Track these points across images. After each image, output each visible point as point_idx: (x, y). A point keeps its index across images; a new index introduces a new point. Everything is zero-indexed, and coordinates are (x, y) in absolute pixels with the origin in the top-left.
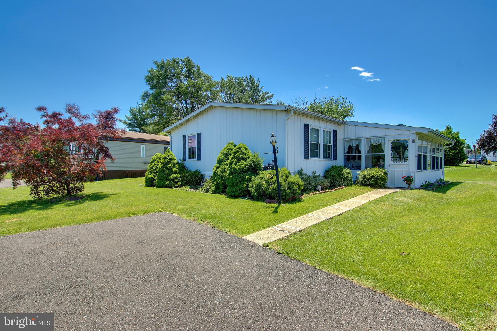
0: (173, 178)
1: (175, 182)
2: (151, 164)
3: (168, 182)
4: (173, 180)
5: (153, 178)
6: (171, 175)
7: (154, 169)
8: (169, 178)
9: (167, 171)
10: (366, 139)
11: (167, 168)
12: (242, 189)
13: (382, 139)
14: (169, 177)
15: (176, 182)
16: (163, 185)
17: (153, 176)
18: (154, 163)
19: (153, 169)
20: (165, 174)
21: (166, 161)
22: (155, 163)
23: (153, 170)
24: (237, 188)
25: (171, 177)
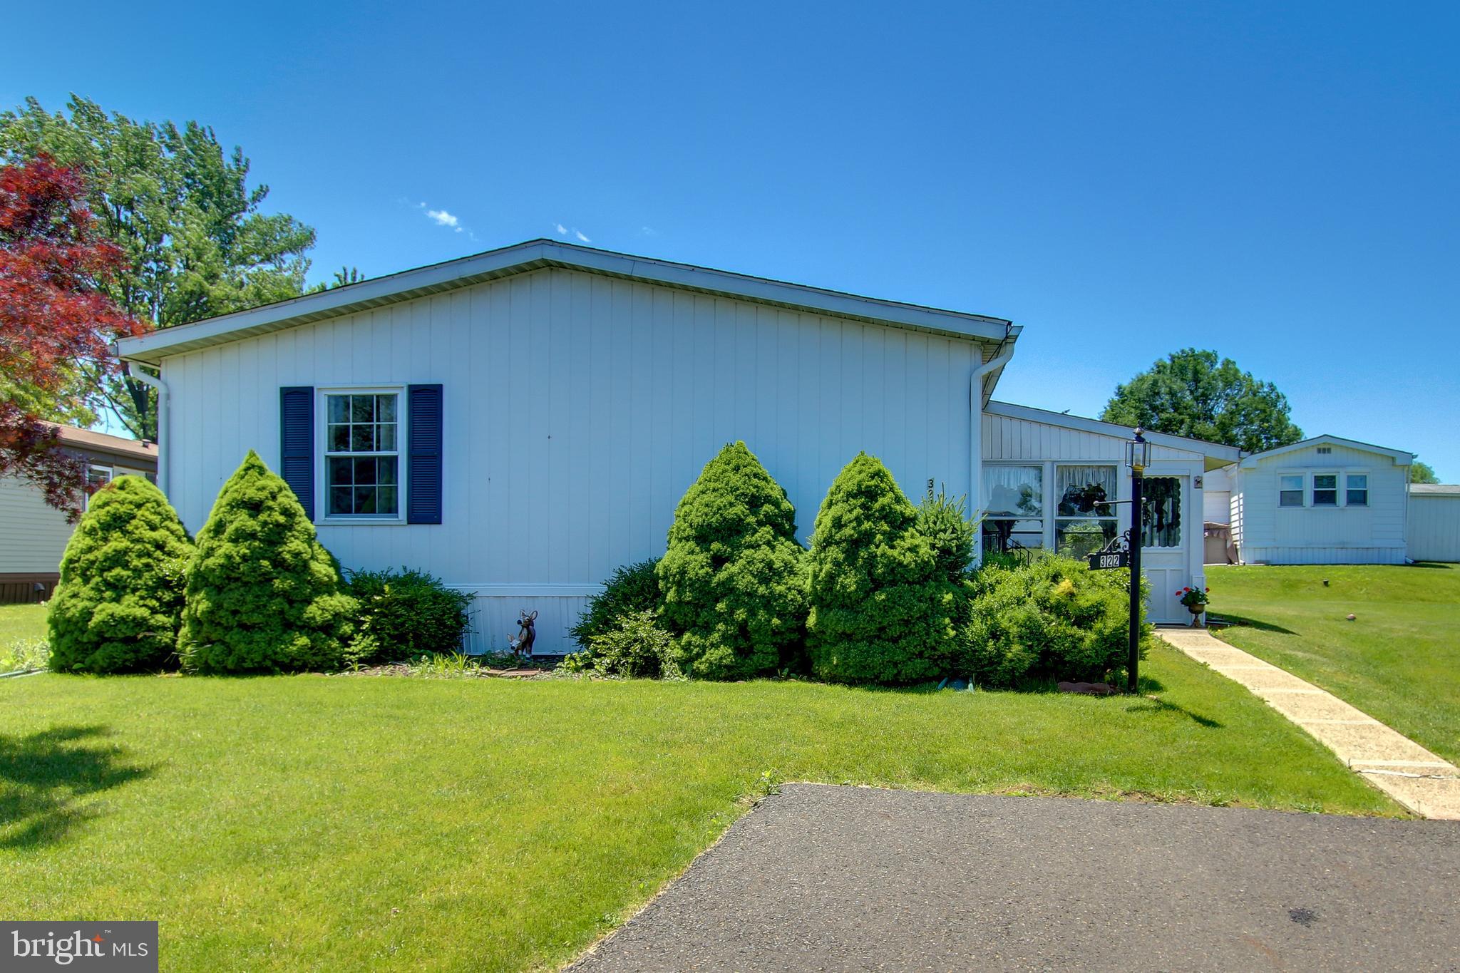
0: (328, 616)
1: (338, 639)
2: (106, 540)
3: (303, 641)
4: (328, 628)
5: (144, 619)
6: (309, 602)
7: (135, 570)
8: (305, 616)
9: (287, 578)
10: (1057, 466)
11: (278, 563)
12: (942, 649)
13: (1104, 470)
14: (301, 611)
15: (345, 640)
16: (265, 657)
17: (144, 612)
18: (125, 533)
19: (126, 566)
20: (273, 595)
21: (265, 524)
22: (131, 533)
23: (130, 573)
24: (913, 645)
25: (313, 611)
